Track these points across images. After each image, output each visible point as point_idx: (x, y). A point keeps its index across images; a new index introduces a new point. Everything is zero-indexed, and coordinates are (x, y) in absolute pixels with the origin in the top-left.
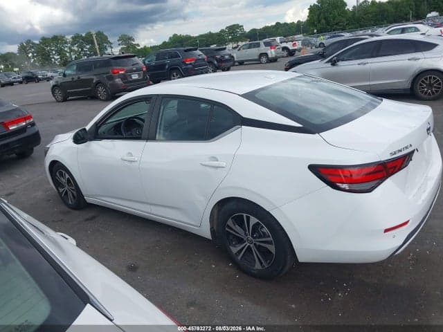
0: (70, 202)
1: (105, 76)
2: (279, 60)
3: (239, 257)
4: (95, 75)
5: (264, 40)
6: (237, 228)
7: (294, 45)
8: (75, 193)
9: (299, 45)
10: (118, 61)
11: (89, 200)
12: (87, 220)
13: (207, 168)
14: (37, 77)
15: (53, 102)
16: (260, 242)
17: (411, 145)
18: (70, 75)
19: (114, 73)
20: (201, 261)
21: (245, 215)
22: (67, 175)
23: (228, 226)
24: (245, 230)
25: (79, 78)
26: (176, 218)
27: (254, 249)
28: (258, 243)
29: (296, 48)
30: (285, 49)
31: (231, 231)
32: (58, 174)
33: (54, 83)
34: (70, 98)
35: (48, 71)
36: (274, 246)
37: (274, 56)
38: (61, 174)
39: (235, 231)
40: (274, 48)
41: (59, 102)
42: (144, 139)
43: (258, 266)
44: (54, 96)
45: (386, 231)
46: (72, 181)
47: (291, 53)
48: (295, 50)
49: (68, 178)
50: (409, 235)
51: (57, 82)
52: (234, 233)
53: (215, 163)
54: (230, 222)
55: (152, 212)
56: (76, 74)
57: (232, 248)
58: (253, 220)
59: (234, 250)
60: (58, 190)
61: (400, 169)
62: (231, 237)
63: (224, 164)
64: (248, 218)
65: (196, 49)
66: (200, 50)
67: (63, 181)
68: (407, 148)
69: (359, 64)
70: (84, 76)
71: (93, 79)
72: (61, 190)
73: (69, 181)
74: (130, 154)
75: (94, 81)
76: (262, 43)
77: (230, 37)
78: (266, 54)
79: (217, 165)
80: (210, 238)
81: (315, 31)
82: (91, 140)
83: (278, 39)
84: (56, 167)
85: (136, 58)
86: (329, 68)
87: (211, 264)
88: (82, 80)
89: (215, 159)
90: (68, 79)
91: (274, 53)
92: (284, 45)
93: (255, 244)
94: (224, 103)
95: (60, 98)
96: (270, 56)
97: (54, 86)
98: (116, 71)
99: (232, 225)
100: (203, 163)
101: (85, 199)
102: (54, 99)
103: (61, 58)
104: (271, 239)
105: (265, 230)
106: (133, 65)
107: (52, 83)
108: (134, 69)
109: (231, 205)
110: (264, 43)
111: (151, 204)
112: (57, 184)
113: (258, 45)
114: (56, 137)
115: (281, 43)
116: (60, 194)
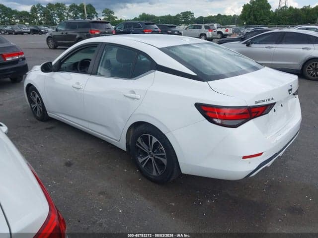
0: (38, 116)
1: (85, 34)
2: (214, 40)
3: (143, 166)
4: (78, 32)
5: (206, 25)
6: (144, 144)
7: (227, 31)
8: (41, 109)
9: (230, 31)
10: (96, 24)
11: (50, 115)
12: (47, 129)
13: (128, 98)
14: (40, 31)
15: (47, 49)
16: (158, 156)
17: (272, 99)
18: (61, 30)
19: (92, 33)
20: (117, 166)
21: (149, 135)
22: (37, 95)
23: (138, 143)
24: (149, 146)
25: (66, 33)
26: (103, 133)
27: (153, 161)
28: (156, 157)
29: (227, 33)
30: (219, 33)
31: (140, 147)
32: (31, 94)
33: (49, 35)
34: (59, 47)
35: (49, 27)
36: (166, 160)
37: (210, 37)
38: (34, 95)
39: (142, 147)
40: (211, 31)
41: (51, 49)
42: (89, 74)
43: (154, 173)
44: (48, 44)
45: (244, 157)
46: (40, 100)
47: (224, 36)
48: (226, 35)
49: (38, 98)
50: (261, 164)
51: (51, 34)
52: (141, 148)
53: (133, 95)
54: (139, 140)
55: (89, 128)
56: (65, 30)
57: (139, 159)
58: (155, 140)
59: (141, 160)
60: (31, 105)
61: (262, 115)
62: (139, 151)
63: (139, 97)
64: (151, 138)
65: (154, 24)
66: (157, 25)
67: (35, 99)
68: (269, 100)
69: (266, 48)
70: (70, 33)
71: (76, 36)
72: (33, 106)
73: (38, 100)
74: (78, 83)
75: (77, 37)
76: (203, 26)
77: (183, 20)
78: (205, 35)
79: (135, 97)
80: (126, 150)
81: (245, 23)
82: (55, 71)
83: (215, 25)
84: (31, 89)
85: (109, 24)
86: (244, 48)
87: (124, 169)
88: (68, 35)
89: (133, 92)
90: (59, 33)
91: (210, 34)
92: (219, 30)
93: (154, 157)
94: (145, 52)
95: (52, 47)
96: (208, 36)
97: (49, 37)
98: (93, 32)
99: (140, 142)
100: (126, 94)
101: (47, 114)
102: (47, 46)
103: (60, 20)
104: (165, 154)
105: (162, 148)
106: (106, 29)
107: (48, 35)
108: (107, 32)
109: (141, 127)
110: (205, 26)
111: (89, 122)
112: (31, 101)
113: (200, 27)
114: (34, 67)
115: (217, 28)
116: (32, 108)
